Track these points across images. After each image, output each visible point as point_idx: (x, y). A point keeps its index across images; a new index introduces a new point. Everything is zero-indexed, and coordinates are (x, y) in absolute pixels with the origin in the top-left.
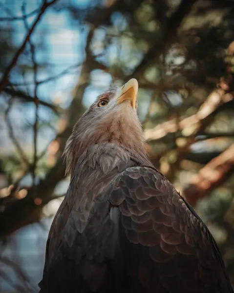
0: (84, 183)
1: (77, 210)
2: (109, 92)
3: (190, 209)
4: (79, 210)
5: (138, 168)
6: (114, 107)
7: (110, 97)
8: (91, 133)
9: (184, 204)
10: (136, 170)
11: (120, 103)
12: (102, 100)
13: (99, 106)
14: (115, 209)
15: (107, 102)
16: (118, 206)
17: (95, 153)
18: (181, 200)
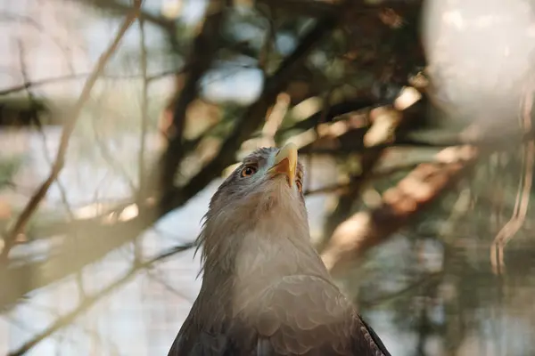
0: (216, 292)
1: (208, 331)
2: (258, 155)
3: (375, 342)
4: (212, 331)
5: (301, 277)
6: (261, 183)
7: (259, 163)
8: (226, 219)
9: (367, 334)
10: (298, 280)
11: (271, 178)
12: (248, 166)
13: (242, 176)
14: (265, 342)
15: (255, 171)
16: (269, 338)
17: (229, 249)
18: (363, 328)
